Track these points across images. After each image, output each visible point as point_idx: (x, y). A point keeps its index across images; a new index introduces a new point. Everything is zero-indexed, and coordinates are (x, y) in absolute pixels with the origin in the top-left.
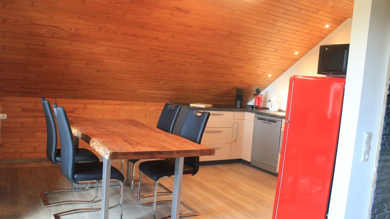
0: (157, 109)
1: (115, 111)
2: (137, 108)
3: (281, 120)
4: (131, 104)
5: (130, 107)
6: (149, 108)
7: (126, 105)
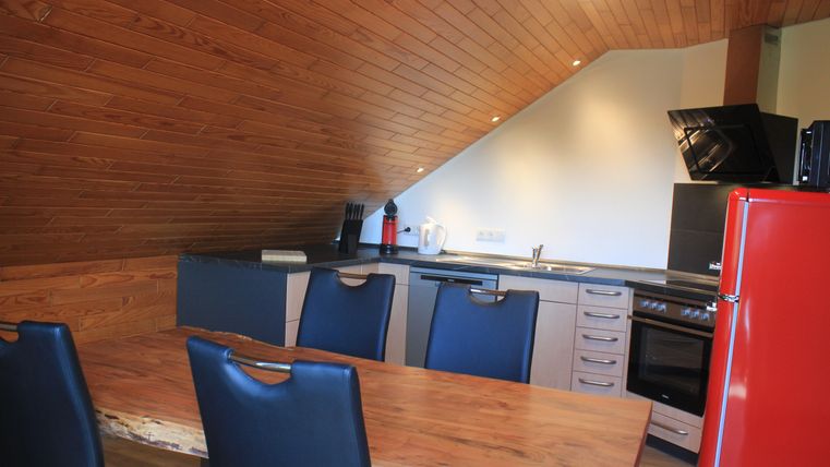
0: (153, 277)
1: (40, 300)
2: (101, 279)
3: (495, 277)
4: (85, 271)
5: (82, 279)
6: (133, 277)
7: (72, 273)
